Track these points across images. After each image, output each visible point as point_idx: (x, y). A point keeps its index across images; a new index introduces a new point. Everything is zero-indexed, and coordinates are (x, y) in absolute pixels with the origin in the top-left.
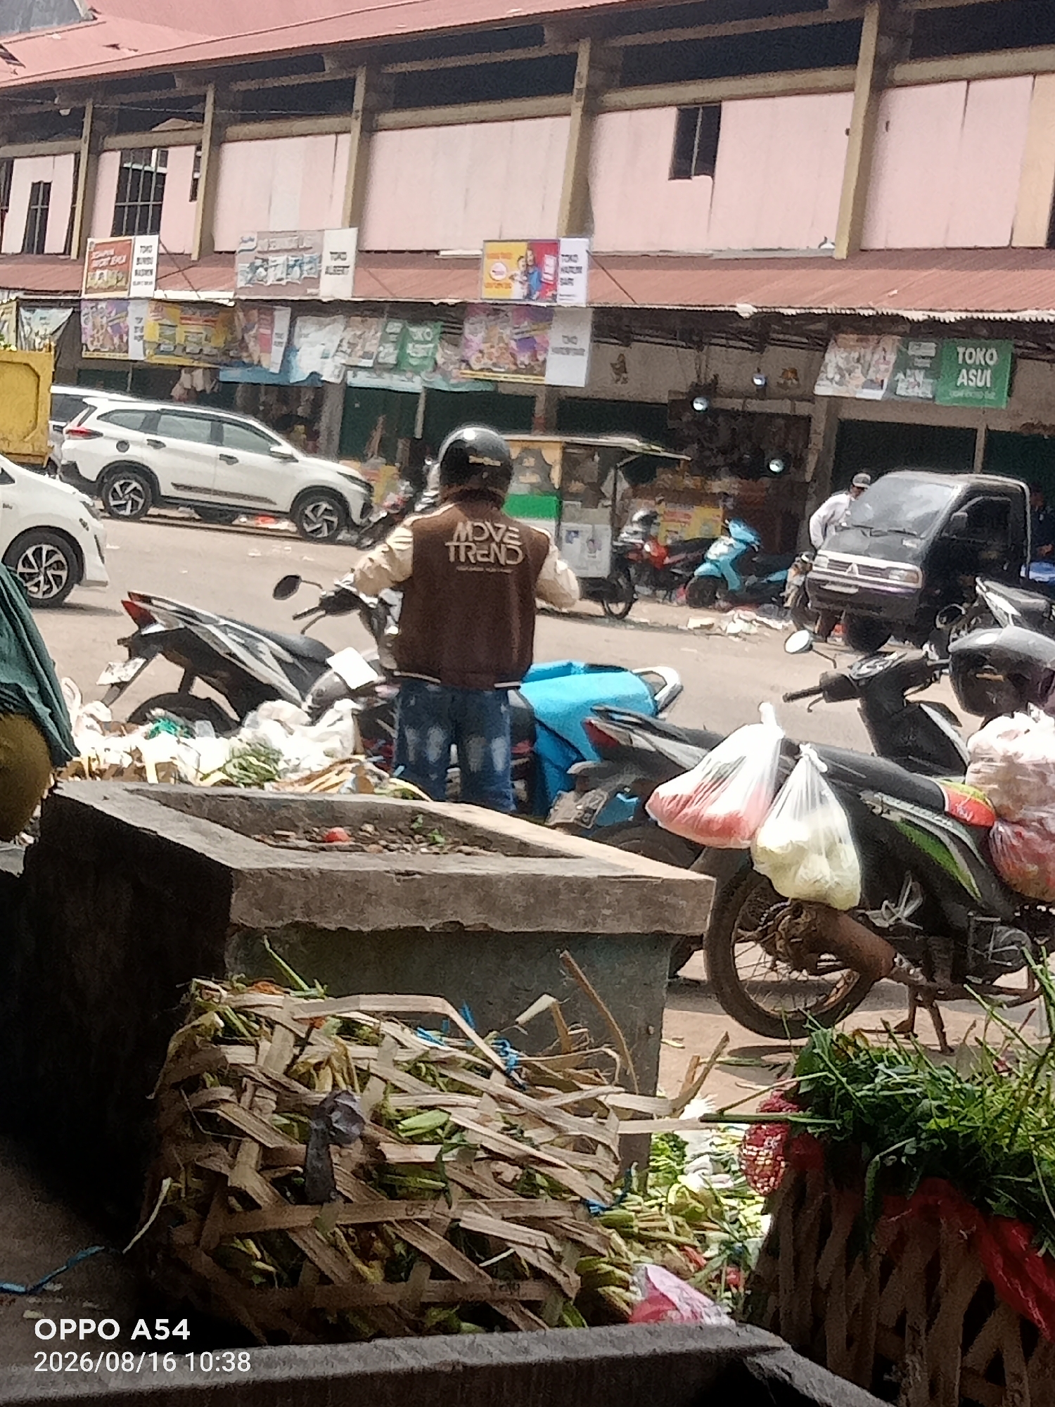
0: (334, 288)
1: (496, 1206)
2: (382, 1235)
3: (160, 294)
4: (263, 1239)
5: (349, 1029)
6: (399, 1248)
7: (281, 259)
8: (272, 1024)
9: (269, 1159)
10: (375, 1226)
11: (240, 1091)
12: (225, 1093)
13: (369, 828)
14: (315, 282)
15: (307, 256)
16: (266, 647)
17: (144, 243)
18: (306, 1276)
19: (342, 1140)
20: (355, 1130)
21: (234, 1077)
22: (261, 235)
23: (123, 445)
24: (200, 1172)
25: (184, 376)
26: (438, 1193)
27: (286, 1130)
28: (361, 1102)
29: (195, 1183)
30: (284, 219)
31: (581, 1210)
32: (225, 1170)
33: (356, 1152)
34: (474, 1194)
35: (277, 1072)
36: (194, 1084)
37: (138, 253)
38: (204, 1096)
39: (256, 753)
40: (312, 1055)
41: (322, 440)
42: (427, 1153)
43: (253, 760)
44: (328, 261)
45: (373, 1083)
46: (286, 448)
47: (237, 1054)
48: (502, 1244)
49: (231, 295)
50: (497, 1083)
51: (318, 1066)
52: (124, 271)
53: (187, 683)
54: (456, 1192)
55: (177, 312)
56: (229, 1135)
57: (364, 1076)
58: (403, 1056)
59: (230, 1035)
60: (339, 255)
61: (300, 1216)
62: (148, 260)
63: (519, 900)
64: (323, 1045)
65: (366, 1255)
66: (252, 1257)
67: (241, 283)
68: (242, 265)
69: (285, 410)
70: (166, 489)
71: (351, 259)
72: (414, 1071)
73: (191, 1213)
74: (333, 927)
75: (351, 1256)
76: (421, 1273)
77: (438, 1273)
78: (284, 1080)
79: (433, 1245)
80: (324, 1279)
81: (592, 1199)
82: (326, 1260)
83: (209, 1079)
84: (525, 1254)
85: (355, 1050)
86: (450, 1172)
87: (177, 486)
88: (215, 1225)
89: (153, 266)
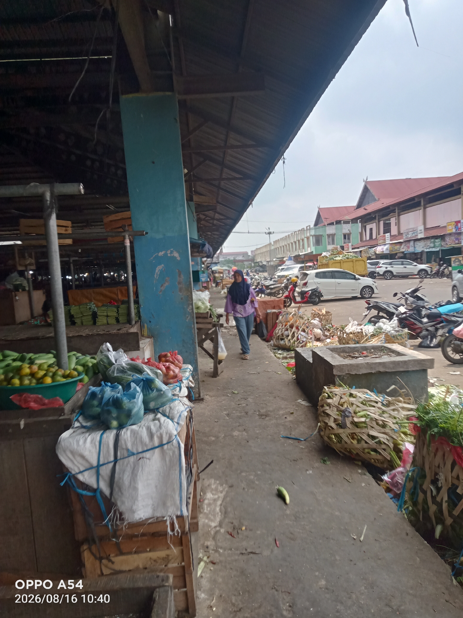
0: (421, 236)
1: (376, 430)
2: (356, 435)
3: (391, 242)
4: (335, 435)
5: (351, 395)
6: (359, 438)
7: (411, 233)
8: (336, 395)
9: (335, 420)
10: (354, 433)
11: (330, 407)
12: (328, 408)
13: (372, 350)
14: (417, 236)
15: (415, 231)
16: (391, 306)
17: (388, 235)
18: (343, 442)
19: (348, 417)
20: (350, 415)
21: (329, 405)
22: (407, 230)
23: (386, 268)
24: (325, 422)
25: (398, 254)
26: (365, 427)
27: (338, 415)
28: (351, 409)
29: (324, 424)
30: (412, 226)
31: (393, 431)
32: (328, 422)
33: (350, 419)
34: (373, 427)
35: (336, 404)
36: (323, 406)
37: (386, 236)
38: (324, 408)
39: (379, 329)
40: (342, 401)
41: (423, 261)
42: (363, 419)
43: (378, 330)
44: (419, 232)
45: (354, 406)
46: (415, 264)
47: (329, 401)
48: (377, 438)
49: (403, 240)
50: (379, 405)
51: (344, 403)
52: (385, 240)
53: (378, 313)
54: (369, 427)
55: (394, 244)
56: (328, 415)
57: (352, 404)
58: (361, 400)
59: (329, 397)
60: (421, 230)
61: (341, 431)
62: (388, 237)
63: (391, 366)
64: (345, 398)
65: (353, 438)
66: (333, 438)
67: (404, 238)
68: (404, 235)
69: (416, 257)
70: (395, 274)
71: (423, 231)
72: (362, 403)
73: (324, 430)
74: (354, 374)
75: (350, 439)
76: (363, 442)
77: (366, 442)
78: (338, 405)
79: (365, 437)
80: (346, 443)
81: (395, 428)
82: (346, 439)
83: (325, 405)
84: (382, 440)
85: (352, 399)
86: (367, 423)
87: (397, 273)
88: (327, 432)
89: (389, 238)
